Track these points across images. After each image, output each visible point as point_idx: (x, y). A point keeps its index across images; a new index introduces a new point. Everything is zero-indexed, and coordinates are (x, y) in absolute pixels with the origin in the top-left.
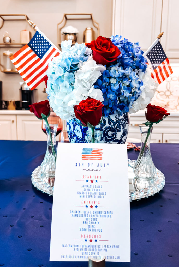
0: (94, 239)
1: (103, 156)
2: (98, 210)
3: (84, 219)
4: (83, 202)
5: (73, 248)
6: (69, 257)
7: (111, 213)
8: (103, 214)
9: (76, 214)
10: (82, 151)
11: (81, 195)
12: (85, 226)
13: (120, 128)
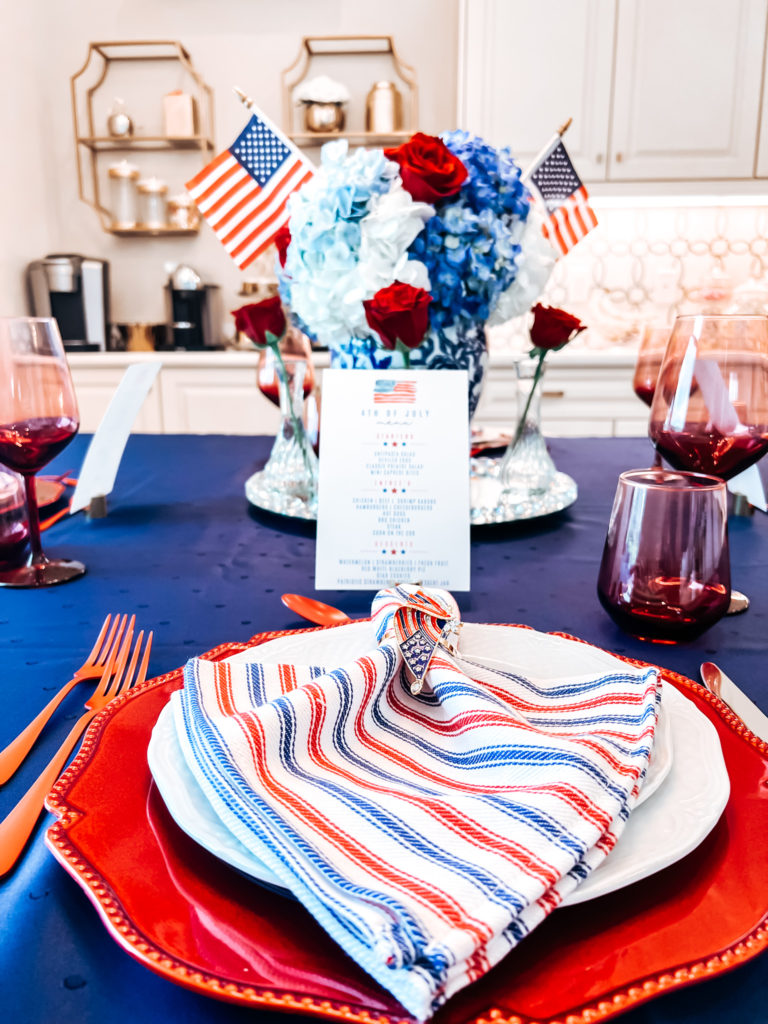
0: (399, 550)
1: (417, 395)
2: (407, 496)
3: (379, 513)
4: (378, 483)
5: (359, 567)
6: (353, 582)
7: (433, 501)
8: (416, 504)
9: (365, 505)
10: (374, 386)
11: (374, 470)
12: (383, 527)
13: (467, 361)
